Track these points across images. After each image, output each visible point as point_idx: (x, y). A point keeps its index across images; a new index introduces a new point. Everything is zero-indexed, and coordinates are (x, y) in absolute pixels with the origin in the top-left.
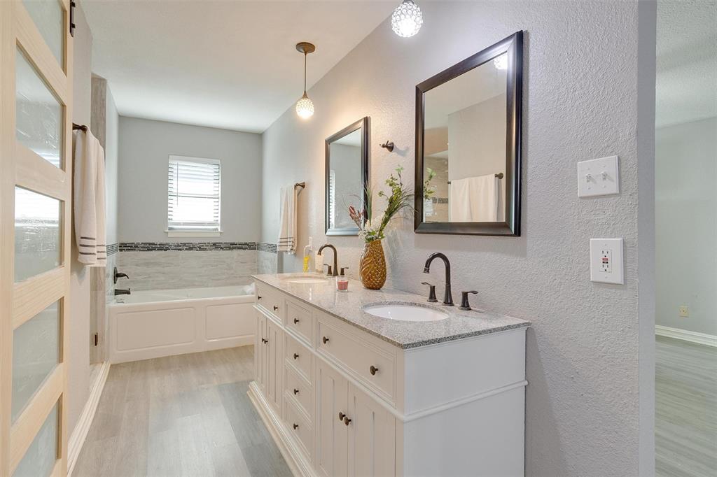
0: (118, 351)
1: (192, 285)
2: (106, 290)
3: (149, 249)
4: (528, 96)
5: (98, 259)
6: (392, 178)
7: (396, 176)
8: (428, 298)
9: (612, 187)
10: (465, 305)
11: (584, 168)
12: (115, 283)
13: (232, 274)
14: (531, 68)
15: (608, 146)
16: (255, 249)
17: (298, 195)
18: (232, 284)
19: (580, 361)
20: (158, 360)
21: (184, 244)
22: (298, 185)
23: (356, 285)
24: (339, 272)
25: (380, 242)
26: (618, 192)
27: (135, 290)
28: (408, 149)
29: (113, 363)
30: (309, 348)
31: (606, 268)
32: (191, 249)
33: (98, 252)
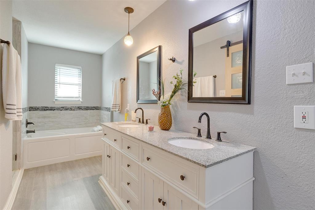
0: (28, 162)
1: (67, 127)
2: (22, 130)
3: (45, 110)
4: (255, 33)
5: (17, 116)
6: (177, 75)
7: (179, 74)
8: (197, 135)
9: (309, 79)
10: (219, 139)
11: (290, 70)
12: (27, 127)
13: (87, 122)
14: (257, 19)
15: (306, 58)
16: (98, 109)
17: (122, 83)
18: (87, 127)
19: (288, 168)
20: (50, 166)
21: (63, 108)
22: (122, 79)
23: (157, 128)
24: (145, 122)
25: (169, 107)
26: (312, 82)
27: (37, 130)
28: (183, 61)
29: (25, 168)
30: (137, 162)
31: (304, 121)
32: (66, 109)
33: (17, 112)
